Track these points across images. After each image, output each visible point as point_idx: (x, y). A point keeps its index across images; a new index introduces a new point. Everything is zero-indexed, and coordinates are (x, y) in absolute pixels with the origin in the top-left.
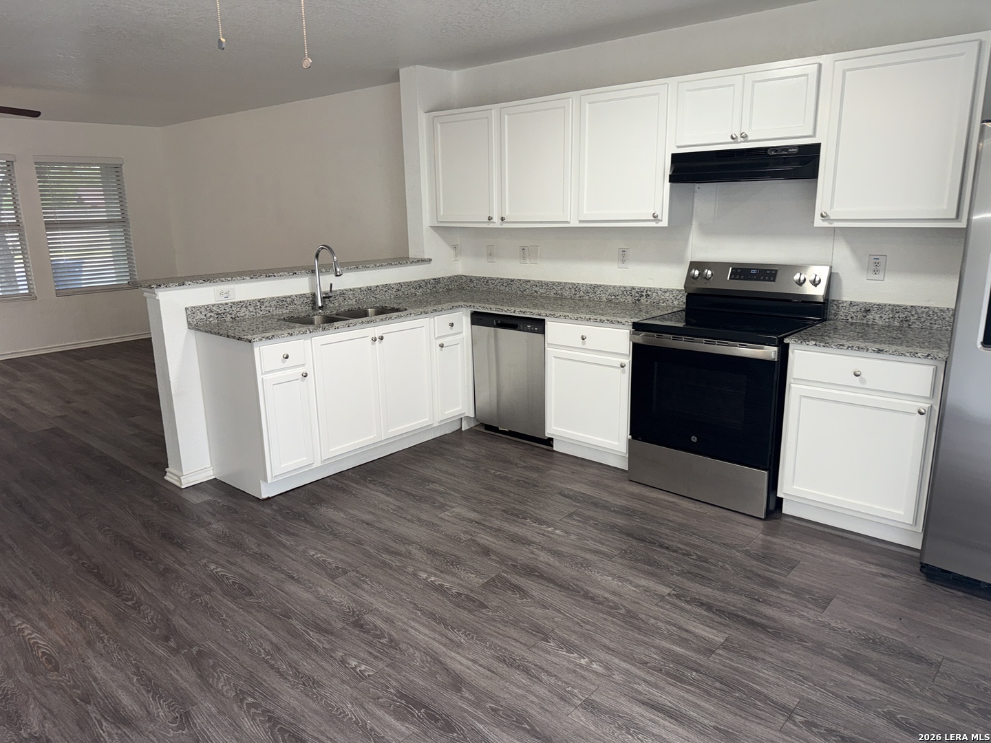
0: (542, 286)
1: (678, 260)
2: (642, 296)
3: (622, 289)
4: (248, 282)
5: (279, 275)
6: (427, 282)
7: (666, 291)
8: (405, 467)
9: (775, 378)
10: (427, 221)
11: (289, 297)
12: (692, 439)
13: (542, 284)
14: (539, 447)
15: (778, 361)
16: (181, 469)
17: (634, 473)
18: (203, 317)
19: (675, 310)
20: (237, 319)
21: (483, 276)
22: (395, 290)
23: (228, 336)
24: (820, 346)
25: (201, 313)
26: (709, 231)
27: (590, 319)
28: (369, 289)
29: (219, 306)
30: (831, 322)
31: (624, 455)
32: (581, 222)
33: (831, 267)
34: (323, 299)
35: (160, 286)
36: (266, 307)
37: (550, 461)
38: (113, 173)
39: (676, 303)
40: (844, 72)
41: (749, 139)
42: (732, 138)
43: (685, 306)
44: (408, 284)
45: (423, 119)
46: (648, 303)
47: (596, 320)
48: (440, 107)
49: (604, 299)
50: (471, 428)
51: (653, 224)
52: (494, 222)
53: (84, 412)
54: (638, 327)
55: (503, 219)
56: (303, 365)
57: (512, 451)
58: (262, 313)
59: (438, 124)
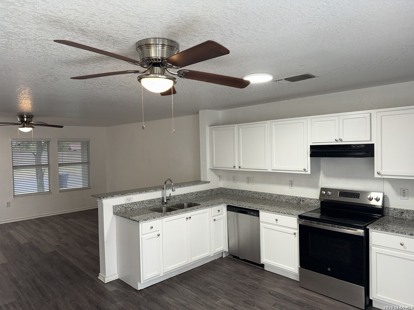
0: (257, 194)
1: (316, 187)
2: (300, 201)
3: (291, 197)
4: (138, 194)
5: (150, 191)
6: (208, 191)
7: (311, 199)
8: (199, 276)
9: (364, 243)
10: (208, 166)
11: (154, 200)
12: (328, 269)
13: (256, 193)
14: (258, 268)
15: (365, 236)
16: (105, 274)
17: (301, 283)
18: (120, 209)
19: (316, 208)
20: (133, 209)
21: (231, 188)
22: (195, 195)
23: (129, 219)
24: (383, 231)
25: (119, 208)
26: (328, 175)
27: (279, 212)
28: (185, 195)
29: (126, 204)
30: (386, 217)
31: (297, 275)
32: (272, 170)
33: (384, 193)
34: (167, 200)
35: (104, 197)
36: (144, 204)
37: (263, 275)
38: (86, 144)
39: (316, 204)
40: (381, 117)
41: (343, 141)
42: (336, 140)
43: (320, 206)
44: (200, 192)
45: (208, 129)
46: (304, 204)
47: (282, 213)
48: (215, 124)
49: (284, 201)
50: (227, 256)
51: (304, 173)
52: (236, 168)
53: (67, 244)
54: (301, 217)
55: (240, 167)
56: (158, 231)
57: (246, 269)
58: (142, 206)
59: (214, 131)
